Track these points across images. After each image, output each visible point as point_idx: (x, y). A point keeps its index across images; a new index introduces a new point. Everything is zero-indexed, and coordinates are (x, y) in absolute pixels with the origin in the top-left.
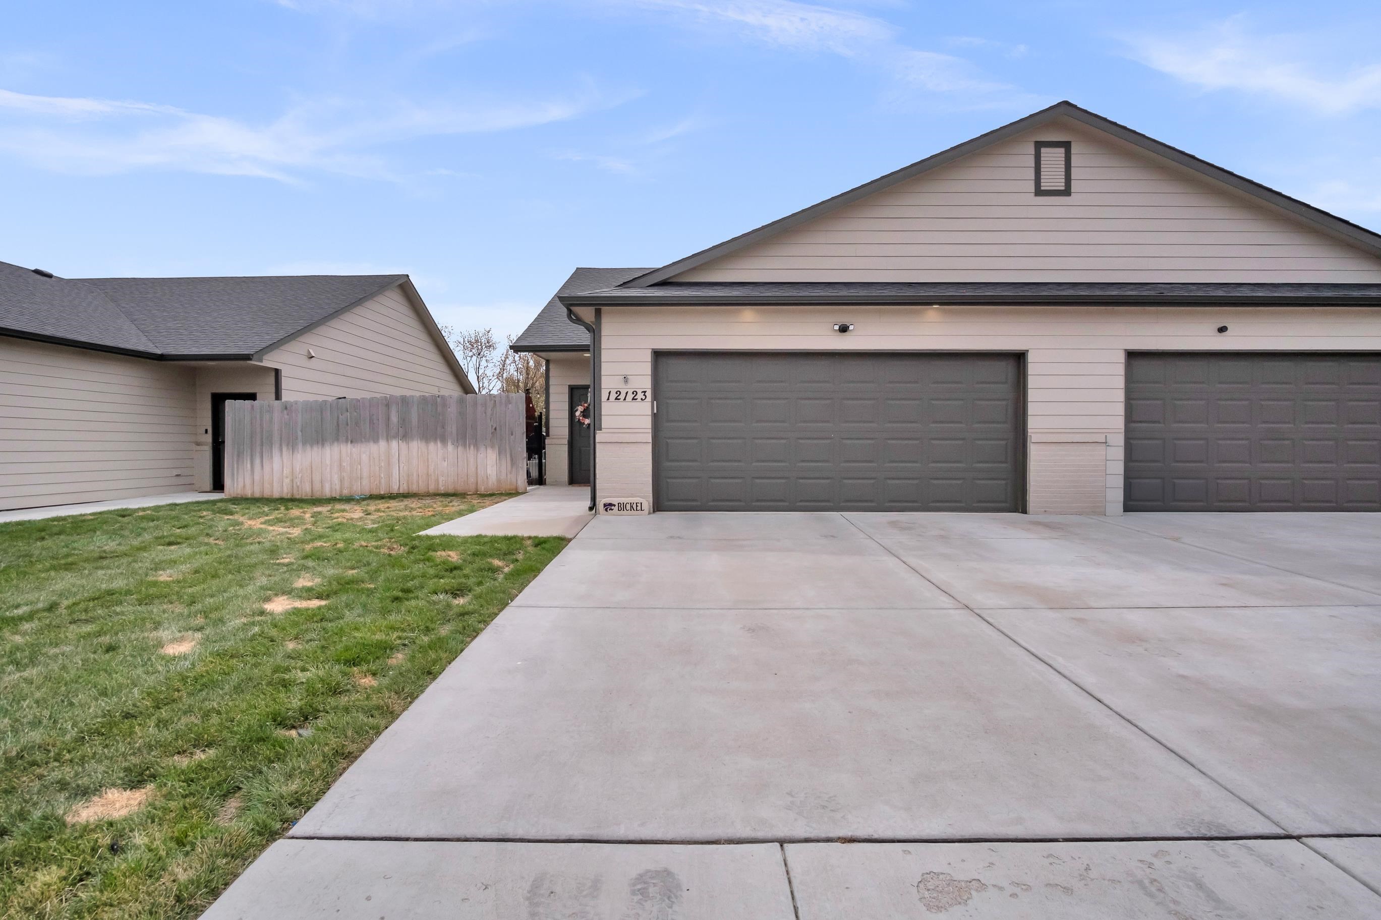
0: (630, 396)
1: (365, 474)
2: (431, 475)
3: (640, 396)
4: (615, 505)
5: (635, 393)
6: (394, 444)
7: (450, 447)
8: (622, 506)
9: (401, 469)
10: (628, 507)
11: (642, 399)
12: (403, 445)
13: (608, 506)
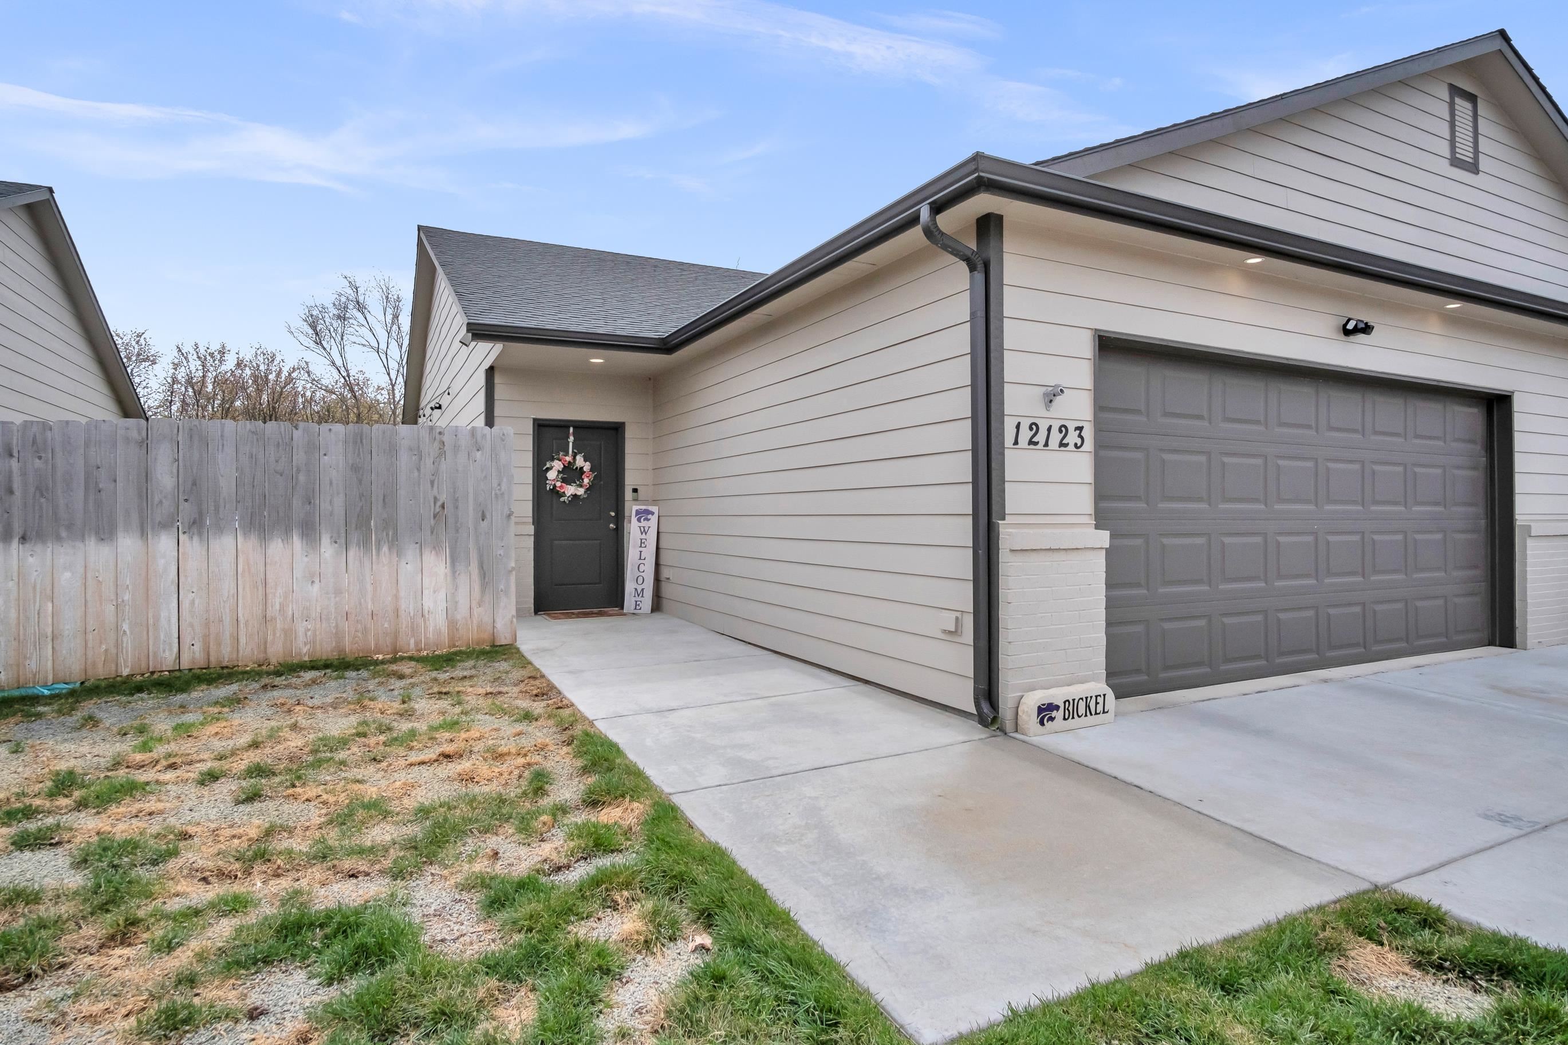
0: (1056, 437)
1: (69, 625)
2: (274, 619)
3: (1072, 438)
4: (1057, 708)
5: (1063, 429)
6: (165, 543)
7: (327, 549)
8: (1071, 709)
9: (185, 605)
10: (1082, 710)
11: (1076, 445)
12: (192, 546)
13: (1046, 711)
